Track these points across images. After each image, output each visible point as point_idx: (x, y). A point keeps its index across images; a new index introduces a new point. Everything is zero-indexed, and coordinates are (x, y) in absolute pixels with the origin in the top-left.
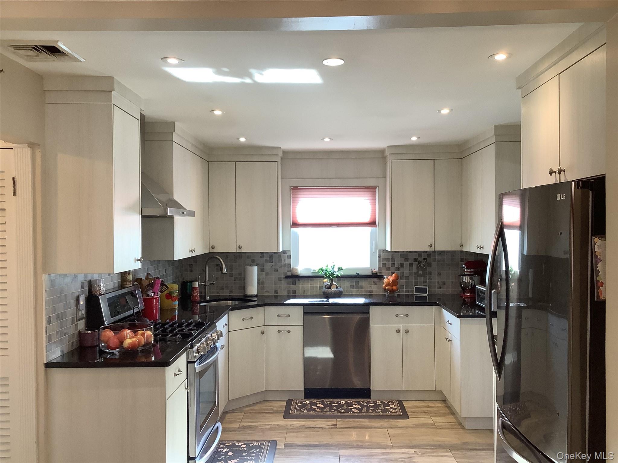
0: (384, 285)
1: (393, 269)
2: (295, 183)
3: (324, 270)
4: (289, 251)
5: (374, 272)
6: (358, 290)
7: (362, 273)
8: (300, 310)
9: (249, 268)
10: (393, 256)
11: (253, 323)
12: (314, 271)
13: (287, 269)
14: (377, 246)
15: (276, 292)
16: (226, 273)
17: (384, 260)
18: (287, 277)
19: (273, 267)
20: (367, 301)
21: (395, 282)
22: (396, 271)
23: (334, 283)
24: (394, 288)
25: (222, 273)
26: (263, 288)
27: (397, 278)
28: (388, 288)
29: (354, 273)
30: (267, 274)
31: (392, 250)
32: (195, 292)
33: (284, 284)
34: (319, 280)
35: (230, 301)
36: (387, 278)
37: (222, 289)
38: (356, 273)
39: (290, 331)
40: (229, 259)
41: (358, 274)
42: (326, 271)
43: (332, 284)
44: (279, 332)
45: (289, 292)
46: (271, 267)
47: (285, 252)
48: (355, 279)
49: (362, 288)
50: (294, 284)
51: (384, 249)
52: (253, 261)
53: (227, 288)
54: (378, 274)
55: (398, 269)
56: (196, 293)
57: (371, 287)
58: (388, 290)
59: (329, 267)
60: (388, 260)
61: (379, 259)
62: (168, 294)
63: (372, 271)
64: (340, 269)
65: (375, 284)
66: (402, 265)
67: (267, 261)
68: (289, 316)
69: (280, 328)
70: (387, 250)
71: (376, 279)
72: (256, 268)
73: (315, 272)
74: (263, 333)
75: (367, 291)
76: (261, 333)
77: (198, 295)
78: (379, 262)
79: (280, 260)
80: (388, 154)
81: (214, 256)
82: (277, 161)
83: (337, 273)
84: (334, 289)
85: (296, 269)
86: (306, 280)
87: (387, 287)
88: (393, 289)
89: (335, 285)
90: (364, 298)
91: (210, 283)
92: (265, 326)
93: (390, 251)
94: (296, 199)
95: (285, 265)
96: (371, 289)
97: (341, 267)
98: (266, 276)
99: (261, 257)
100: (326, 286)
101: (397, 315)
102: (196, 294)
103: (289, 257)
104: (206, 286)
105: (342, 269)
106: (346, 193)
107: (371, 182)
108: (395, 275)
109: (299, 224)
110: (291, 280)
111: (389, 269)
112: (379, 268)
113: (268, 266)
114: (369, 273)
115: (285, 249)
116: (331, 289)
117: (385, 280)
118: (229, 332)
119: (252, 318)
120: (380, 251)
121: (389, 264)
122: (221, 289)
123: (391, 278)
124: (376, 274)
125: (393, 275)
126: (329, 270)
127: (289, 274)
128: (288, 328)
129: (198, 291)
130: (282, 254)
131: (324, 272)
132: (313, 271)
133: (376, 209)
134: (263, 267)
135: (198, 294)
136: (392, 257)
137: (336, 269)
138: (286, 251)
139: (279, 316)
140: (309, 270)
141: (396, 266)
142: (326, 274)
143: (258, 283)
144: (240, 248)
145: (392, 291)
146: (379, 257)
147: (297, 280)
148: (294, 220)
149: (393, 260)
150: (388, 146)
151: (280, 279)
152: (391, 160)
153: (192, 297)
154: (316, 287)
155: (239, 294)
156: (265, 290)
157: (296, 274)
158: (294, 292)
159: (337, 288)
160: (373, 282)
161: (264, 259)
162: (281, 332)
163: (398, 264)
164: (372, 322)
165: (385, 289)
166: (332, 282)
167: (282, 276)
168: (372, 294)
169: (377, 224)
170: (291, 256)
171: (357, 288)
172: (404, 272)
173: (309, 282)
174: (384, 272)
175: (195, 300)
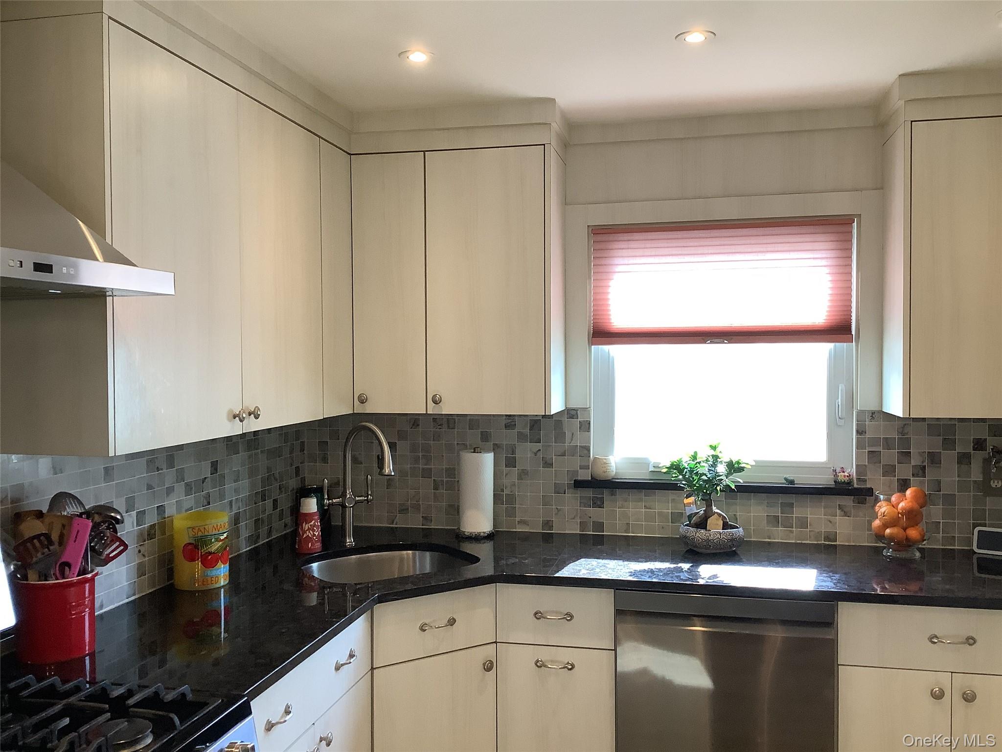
0: (877, 523)
1: (904, 471)
2: (602, 216)
3: (685, 468)
4: (586, 410)
5: (841, 477)
6: (792, 532)
7: (803, 480)
8: (605, 600)
9: (468, 457)
10: (906, 431)
11: (459, 636)
12: (656, 470)
13: (577, 461)
14: (850, 398)
15: (548, 524)
16: (393, 474)
17: (874, 441)
18: (579, 484)
19: (541, 455)
20: (829, 584)
21: (912, 517)
22: (913, 475)
23: (715, 509)
24: (913, 533)
25: (381, 473)
26: (511, 513)
27: (924, 500)
28: (891, 534)
29: (776, 479)
30: (523, 474)
31: (911, 416)
32: (306, 526)
33: (571, 502)
34: (671, 494)
35: (410, 552)
36: (888, 500)
37: (404, 510)
38: (786, 479)
39: (573, 666)
40: (420, 429)
41: (792, 482)
42: (691, 471)
43: (708, 515)
44: (539, 664)
45: (583, 525)
46: (536, 454)
47: (573, 413)
48: (782, 498)
49: (803, 523)
50: (598, 503)
51: (874, 407)
52: (485, 437)
53: (417, 507)
54: (855, 486)
55: (921, 471)
56: (309, 529)
57: (830, 522)
58: (891, 538)
59: (701, 457)
60: (888, 443)
61: (858, 439)
62: (190, 544)
63: (836, 475)
64: (734, 468)
65: (846, 514)
66: (934, 459)
67: (522, 437)
68: (570, 617)
69: (544, 654)
70: (883, 412)
71: (848, 501)
72: (488, 459)
73: (658, 472)
74: (488, 667)
75: (820, 533)
76: (484, 664)
77: (314, 535)
78: (857, 448)
79: (560, 436)
80: (902, 102)
81: (364, 424)
82: (544, 145)
83: (727, 481)
84: (715, 529)
85: (605, 463)
86: (633, 495)
87: (888, 531)
88: (907, 539)
89: (719, 515)
90: (816, 568)
91: (357, 499)
92: (496, 642)
93: (901, 416)
94: (607, 261)
95: (573, 451)
96: (830, 529)
97: (738, 463)
98: (520, 478)
99: (507, 426)
100: (690, 517)
101: (933, 639)
102: (309, 534)
103: (585, 426)
104: (346, 507)
105: (741, 469)
106: (753, 240)
107: (837, 205)
108: (915, 491)
109: (611, 333)
110: (589, 493)
111: (889, 470)
112: (857, 466)
113: (525, 452)
114: (824, 480)
115: (572, 405)
116: (705, 528)
117: (883, 508)
118: (372, 669)
119: (452, 622)
120: (861, 413)
121: (890, 456)
122: (401, 511)
123: (905, 501)
124: (850, 483)
125: (908, 492)
126: (701, 471)
127: (584, 476)
128: (566, 656)
129: (314, 525)
130: (565, 419)
131: (684, 476)
132: (653, 469)
133: (850, 288)
134: (513, 452)
135: (317, 534)
136: (903, 434)
137: (721, 469)
138: (576, 410)
139: (538, 615)
140: (641, 463)
141: (915, 461)
142: (690, 483)
143: (497, 498)
144: (436, 402)
145: (905, 544)
146: (857, 432)
147: (606, 492)
148: (600, 321)
149: (905, 442)
150: (899, 75)
151: (559, 489)
152: (912, 121)
153: (300, 541)
154: (660, 514)
155: (446, 528)
156: (517, 519)
157: (603, 477)
158: (599, 526)
159: (726, 526)
160: (840, 508)
161: (516, 430)
162: (546, 666)
163: (921, 454)
164: (844, 655)
165: (880, 537)
166: (709, 506)
167: (566, 481)
168: (835, 546)
169: (853, 333)
170: (589, 423)
171: (788, 525)
172: (939, 482)
173: (641, 500)
174: (876, 481)
175: (306, 552)
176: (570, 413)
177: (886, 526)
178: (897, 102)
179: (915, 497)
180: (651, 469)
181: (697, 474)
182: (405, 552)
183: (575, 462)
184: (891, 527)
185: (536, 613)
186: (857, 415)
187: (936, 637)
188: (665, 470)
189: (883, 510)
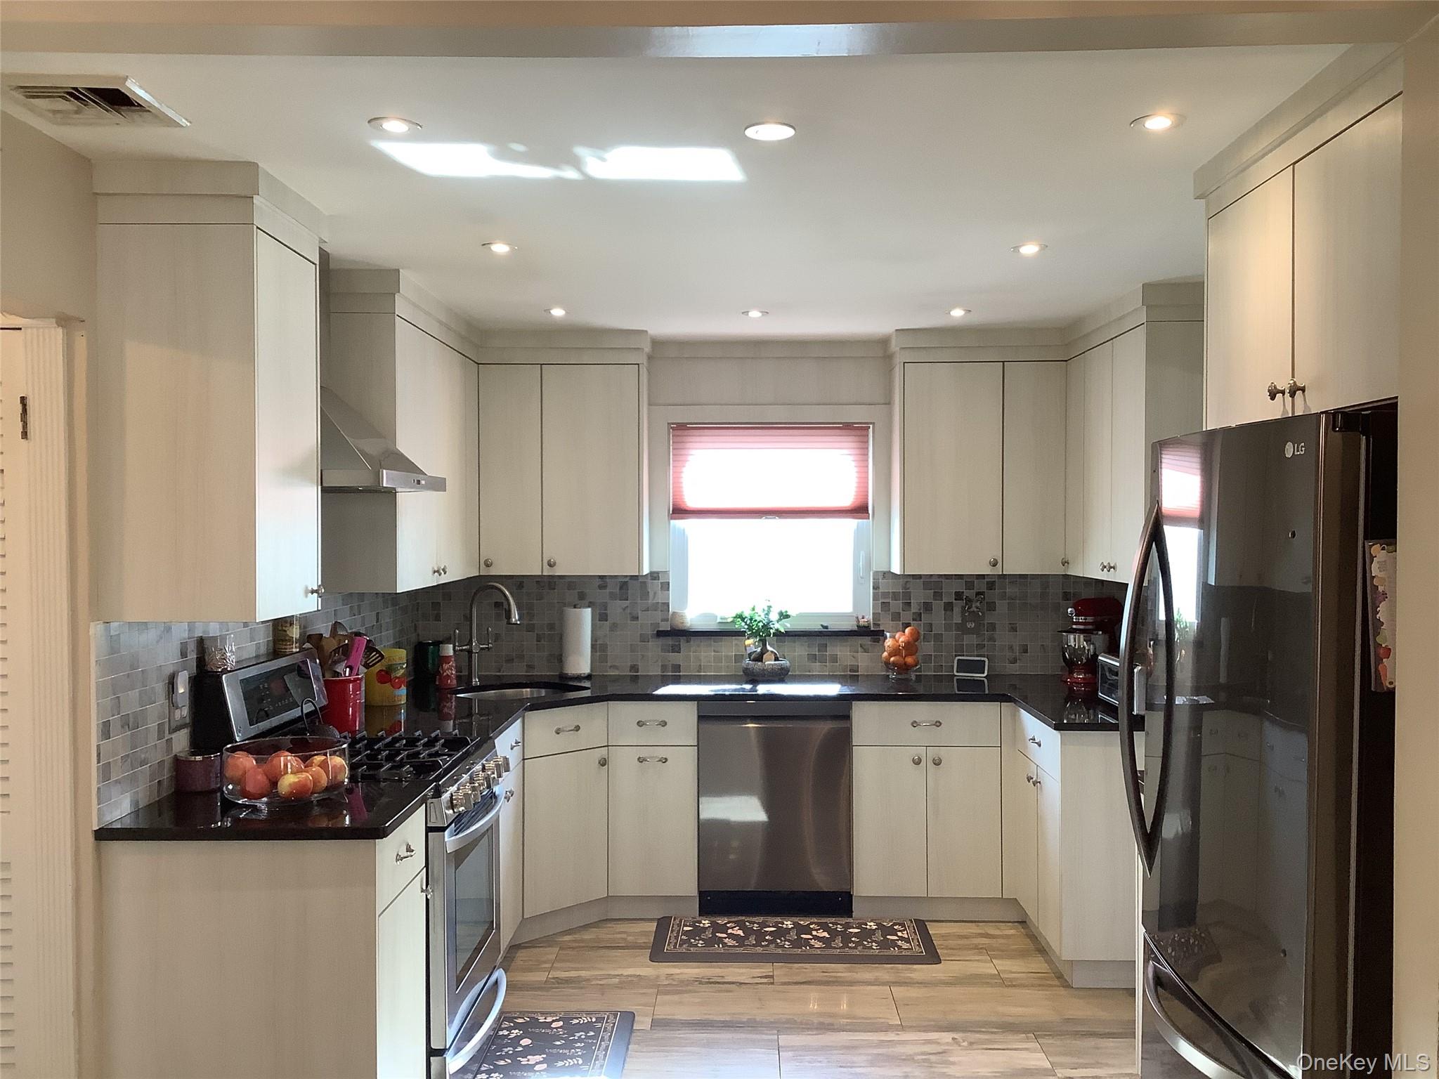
0: (885, 653)
1: (907, 616)
2: (678, 416)
3: (746, 617)
4: (666, 573)
5: (862, 622)
6: (826, 666)
7: (834, 626)
8: (691, 709)
9: (571, 612)
10: (908, 587)
11: (582, 739)
12: (723, 621)
14: (869, 563)
15: (634, 668)
16: (518, 622)
17: (885, 595)
18: (660, 634)
19: (628, 611)
20: (846, 691)
21: (910, 647)
22: (913, 620)
23: (769, 648)
24: (909, 660)
25: (509, 623)
26: (604, 659)
27: (916, 637)
28: (893, 661)
29: (815, 626)
30: (614, 627)
31: (906, 573)
32: (446, 666)
33: (654, 647)
34: (735, 640)
35: (528, 690)
36: (893, 637)
37: (509, 660)
38: (822, 626)
39: (666, 760)
40: (524, 590)
41: (826, 627)
42: (751, 619)
43: (764, 651)
44: (641, 760)
45: (664, 667)
46: (624, 609)
47: (655, 575)
48: (819, 640)
49: (834, 659)
50: (676, 649)
51: (886, 569)
52: (582, 596)
53: (521, 657)
54: (872, 629)
55: (918, 617)
56: (448, 669)
57: (854, 657)
58: (894, 664)
59: (759, 610)
60: (895, 596)
61: (874, 593)
62: (384, 670)
63: (858, 621)
64: (784, 616)
65: (866, 651)
66: (927, 607)
67: (613, 596)
68: (664, 724)
69: (644, 752)
70: (892, 573)
71: (867, 641)
72: (587, 613)
73: (725, 623)
74: (603, 763)
75: (846, 666)
76: (600, 762)
77: (452, 674)
78: (874, 600)
79: (645, 595)
80: (898, 349)
81: (490, 583)
82: (638, 365)
83: (777, 626)
84: (769, 662)
85: (682, 617)
86: (704, 642)
87: (892, 659)
88: (905, 664)
89: (772, 652)
90: (840, 683)
91: (481, 646)
92: (607, 746)
93: (899, 574)
94: (683, 452)
95: (655, 607)
96: (854, 663)
97: (786, 612)
98: (611, 630)
99: (601, 587)
100: (750, 655)
101: (915, 724)
102: (448, 672)
103: (666, 586)
104: (472, 653)
105: (787, 616)
107: (856, 415)
108: (912, 629)
109: (687, 511)
110: (669, 641)
111: (896, 616)
112: (873, 614)
113: (616, 608)
114: (849, 625)
115: (655, 570)
116: (762, 661)
117: (889, 642)
118: (524, 759)
119: (577, 728)
120: (876, 573)
121: (897, 605)
122: (506, 662)
123: (902, 638)
124: (868, 627)
125: (908, 630)
126: (758, 619)
127: (665, 627)
128: (662, 752)
129: (452, 666)
130: (649, 581)
131: (746, 623)
132: (721, 621)
133: (867, 478)
134: (605, 609)
135: (454, 673)
136: (906, 588)
137: (774, 617)
138: (658, 573)
139: (640, 724)
140: (711, 616)
141: (914, 609)
142: (750, 628)
143: (593, 647)
144: (551, 565)
145: (904, 668)
146: (874, 588)
147: (683, 640)
148: (678, 500)
149: (907, 595)
150: (897, 330)
151: (643, 639)
152: (904, 363)
153: (440, 679)
154: (727, 656)
155: (548, 674)
156: (609, 664)
157: (681, 627)
158: (677, 668)
159: (776, 659)
160: (861, 646)
161: (608, 591)
162: (646, 760)
163: (919, 604)
164: (856, 739)
165: (887, 663)
166: (765, 645)
167: (649, 632)
168: (858, 675)
169: (870, 512)
170: (669, 584)
171: (823, 660)
172: (931, 624)
173: (710, 645)
174: (886, 624)
175: (445, 687)
176: (654, 575)
177: (890, 655)
178: (894, 346)
179: (911, 634)
180: (719, 620)
181: (756, 621)
182: (524, 690)
183: (658, 616)
184: (894, 656)
185: (638, 722)
186: (874, 575)
187: (915, 722)
188: (729, 620)
189: (888, 644)
